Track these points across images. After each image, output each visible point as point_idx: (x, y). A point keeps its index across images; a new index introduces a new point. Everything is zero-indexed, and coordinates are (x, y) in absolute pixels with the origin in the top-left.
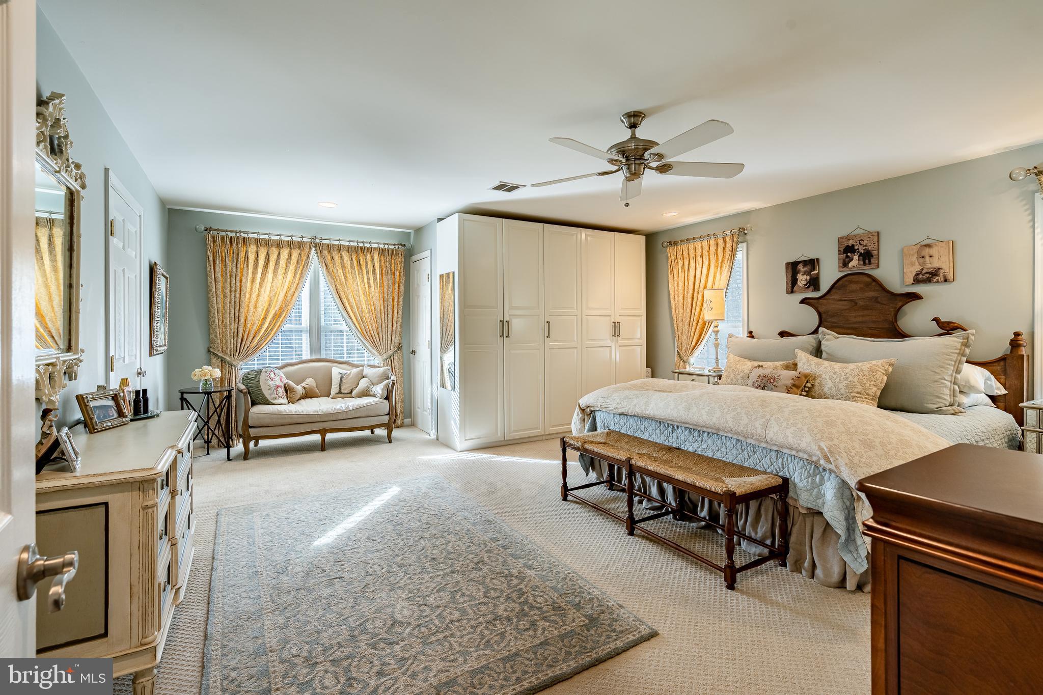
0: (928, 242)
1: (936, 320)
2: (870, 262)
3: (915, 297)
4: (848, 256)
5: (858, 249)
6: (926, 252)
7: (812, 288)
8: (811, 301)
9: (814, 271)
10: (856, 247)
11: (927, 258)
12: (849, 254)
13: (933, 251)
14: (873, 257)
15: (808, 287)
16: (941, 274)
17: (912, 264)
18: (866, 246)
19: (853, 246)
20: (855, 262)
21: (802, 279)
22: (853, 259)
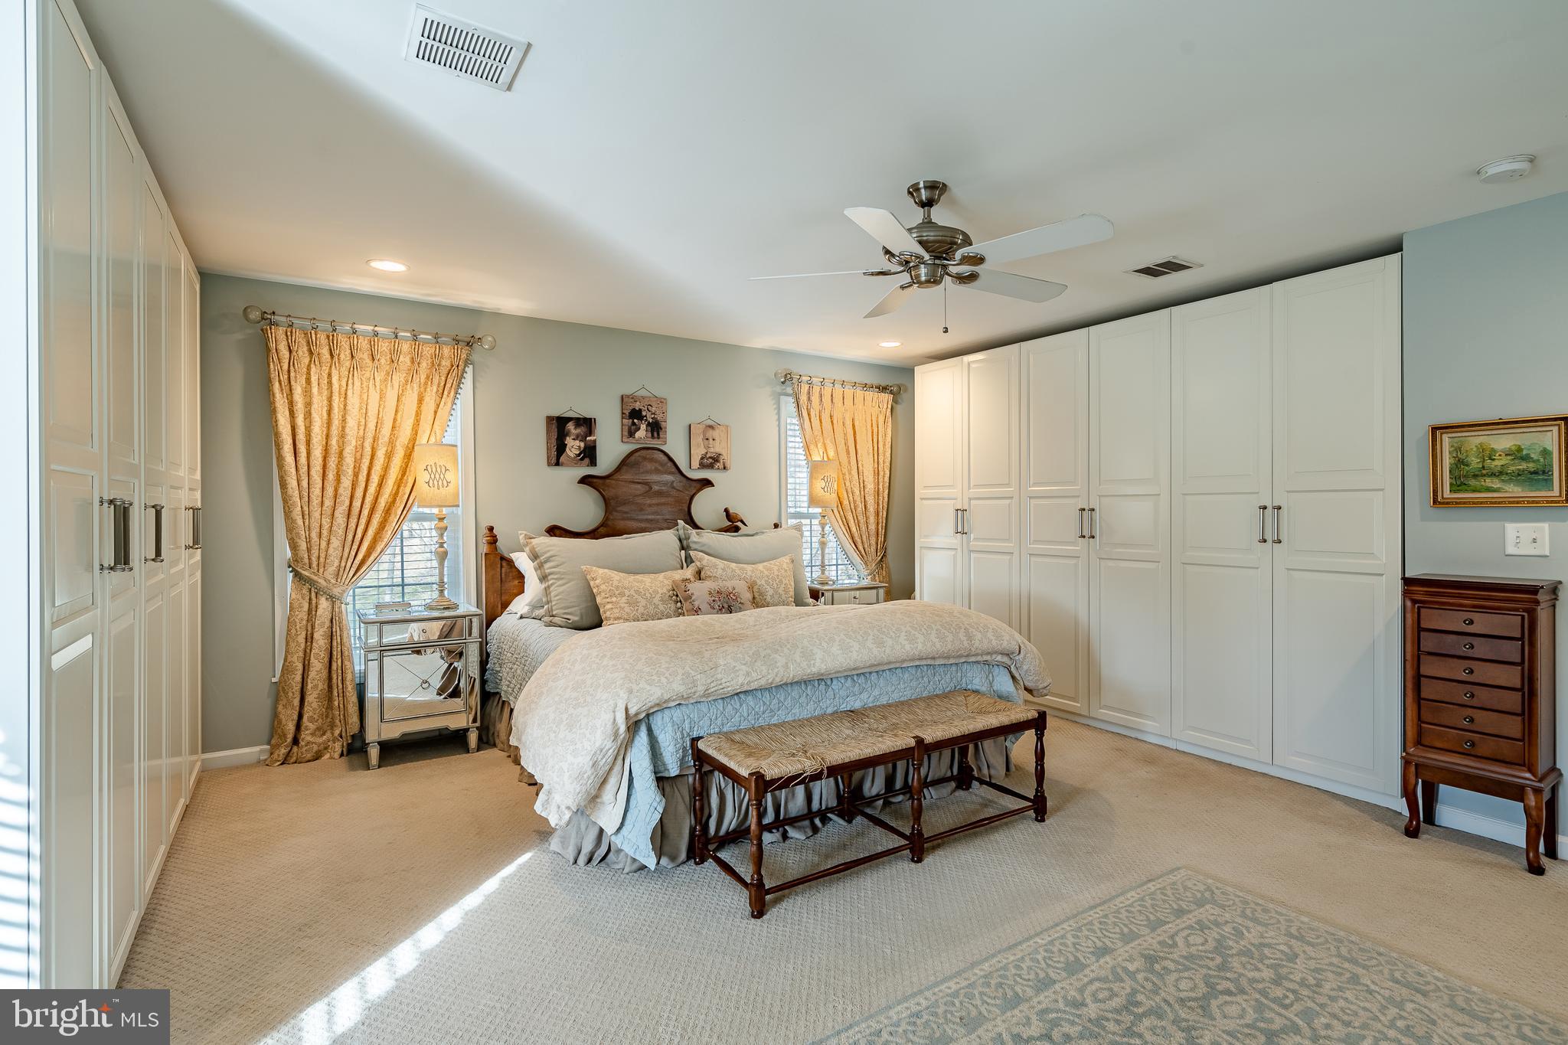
0: (710, 422)
1: (726, 510)
2: (658, 434)
3: (707, 483)
4: (634, 424)
5: (646, 416)
6: (710, 433)
7: (587, 461)
8: (595, 480)
9: (590, 436)
10: (644, 413)
11: (711, 440)
12: (635, 421)
13: (715, 434)
14: (661, 429)
15: (582, 459)
16: (721, 461)
17: (698, 446)
18: (654, 414)
19: (640, 410)
20: (641, 433)
21: (573, 446)
22: (639, 429)
